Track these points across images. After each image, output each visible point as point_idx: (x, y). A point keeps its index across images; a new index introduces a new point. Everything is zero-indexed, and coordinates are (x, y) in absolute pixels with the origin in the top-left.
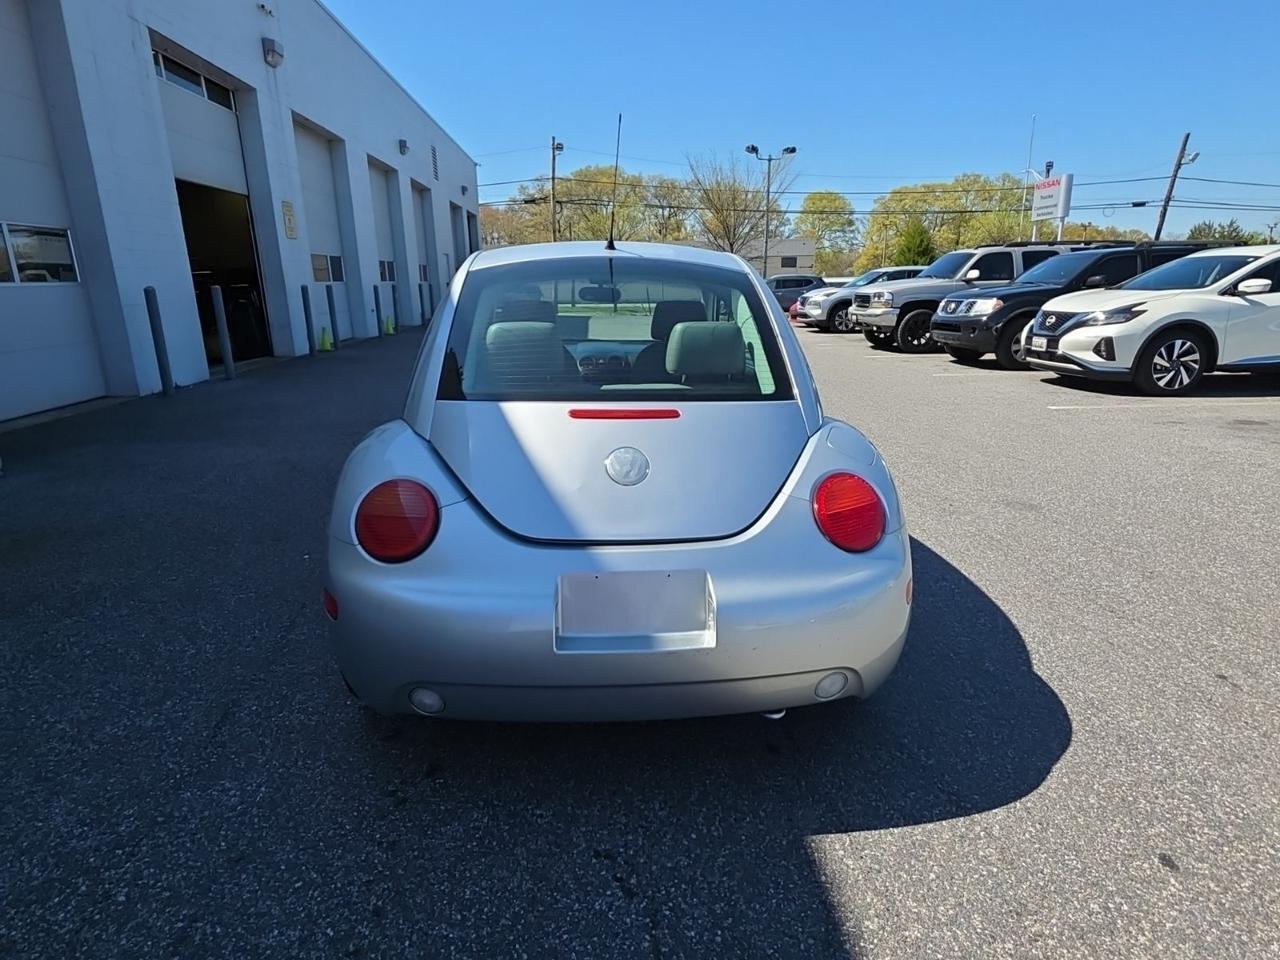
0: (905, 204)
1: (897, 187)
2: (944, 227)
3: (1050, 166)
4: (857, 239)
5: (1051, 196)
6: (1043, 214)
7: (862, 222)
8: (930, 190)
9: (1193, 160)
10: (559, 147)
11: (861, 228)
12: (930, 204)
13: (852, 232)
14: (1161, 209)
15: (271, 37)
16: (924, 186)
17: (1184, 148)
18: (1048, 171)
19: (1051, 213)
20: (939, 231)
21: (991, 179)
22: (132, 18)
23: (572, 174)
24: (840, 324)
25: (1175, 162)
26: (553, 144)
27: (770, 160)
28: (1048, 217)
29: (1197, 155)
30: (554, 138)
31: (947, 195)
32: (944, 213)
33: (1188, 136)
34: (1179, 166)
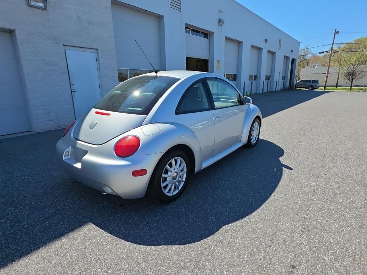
10: (338, 33)
15: (221, 18)
22: (182, 22)
23: (353, 41)
26: (335, 32)
30: (336, 30)
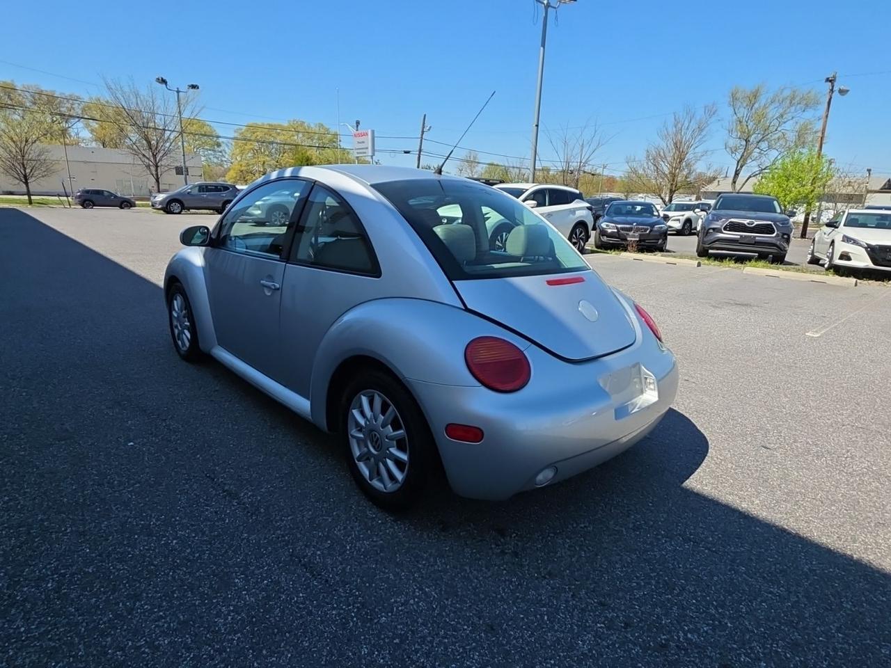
0: (257, 136)
1: (251, 122)
2: (285, 154)
3: (358, 123)
4: (225, 157)
5: (363, 142)
6: (361, 153)
7: (227, 145)
8: (273, 128)
9: (429, 130)
11: (226, 149)
12: (275, 138)
13: (221, 152)
14: (417, 156)
16: (270, 125)
17: (424, 123)
18: (357, 126)
19: (365, 153)
20: (282, 156)
21: (312, 126)
24: (276, 221)
25: (421, 130)
27: (178, 92)
28: (361, 155)
29: (430, 127)
31: (284, 132)
32: (284, 144)
33: (425, 116)
34: (423, 132)
